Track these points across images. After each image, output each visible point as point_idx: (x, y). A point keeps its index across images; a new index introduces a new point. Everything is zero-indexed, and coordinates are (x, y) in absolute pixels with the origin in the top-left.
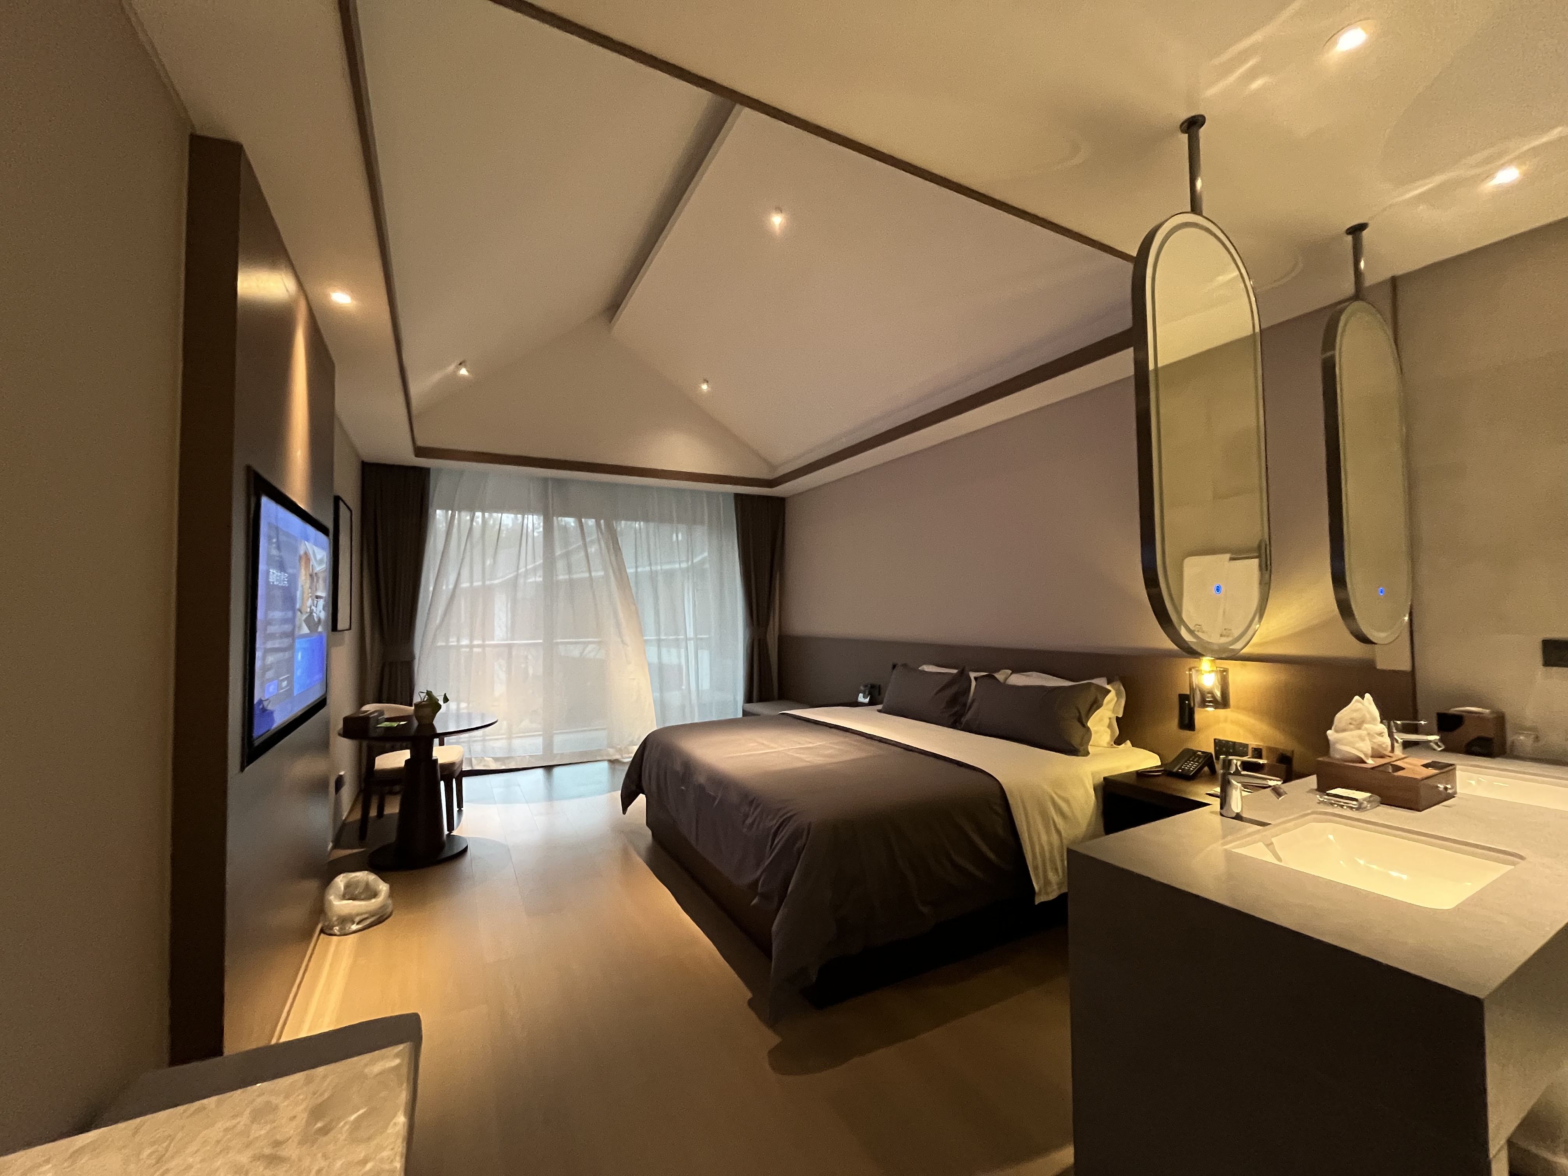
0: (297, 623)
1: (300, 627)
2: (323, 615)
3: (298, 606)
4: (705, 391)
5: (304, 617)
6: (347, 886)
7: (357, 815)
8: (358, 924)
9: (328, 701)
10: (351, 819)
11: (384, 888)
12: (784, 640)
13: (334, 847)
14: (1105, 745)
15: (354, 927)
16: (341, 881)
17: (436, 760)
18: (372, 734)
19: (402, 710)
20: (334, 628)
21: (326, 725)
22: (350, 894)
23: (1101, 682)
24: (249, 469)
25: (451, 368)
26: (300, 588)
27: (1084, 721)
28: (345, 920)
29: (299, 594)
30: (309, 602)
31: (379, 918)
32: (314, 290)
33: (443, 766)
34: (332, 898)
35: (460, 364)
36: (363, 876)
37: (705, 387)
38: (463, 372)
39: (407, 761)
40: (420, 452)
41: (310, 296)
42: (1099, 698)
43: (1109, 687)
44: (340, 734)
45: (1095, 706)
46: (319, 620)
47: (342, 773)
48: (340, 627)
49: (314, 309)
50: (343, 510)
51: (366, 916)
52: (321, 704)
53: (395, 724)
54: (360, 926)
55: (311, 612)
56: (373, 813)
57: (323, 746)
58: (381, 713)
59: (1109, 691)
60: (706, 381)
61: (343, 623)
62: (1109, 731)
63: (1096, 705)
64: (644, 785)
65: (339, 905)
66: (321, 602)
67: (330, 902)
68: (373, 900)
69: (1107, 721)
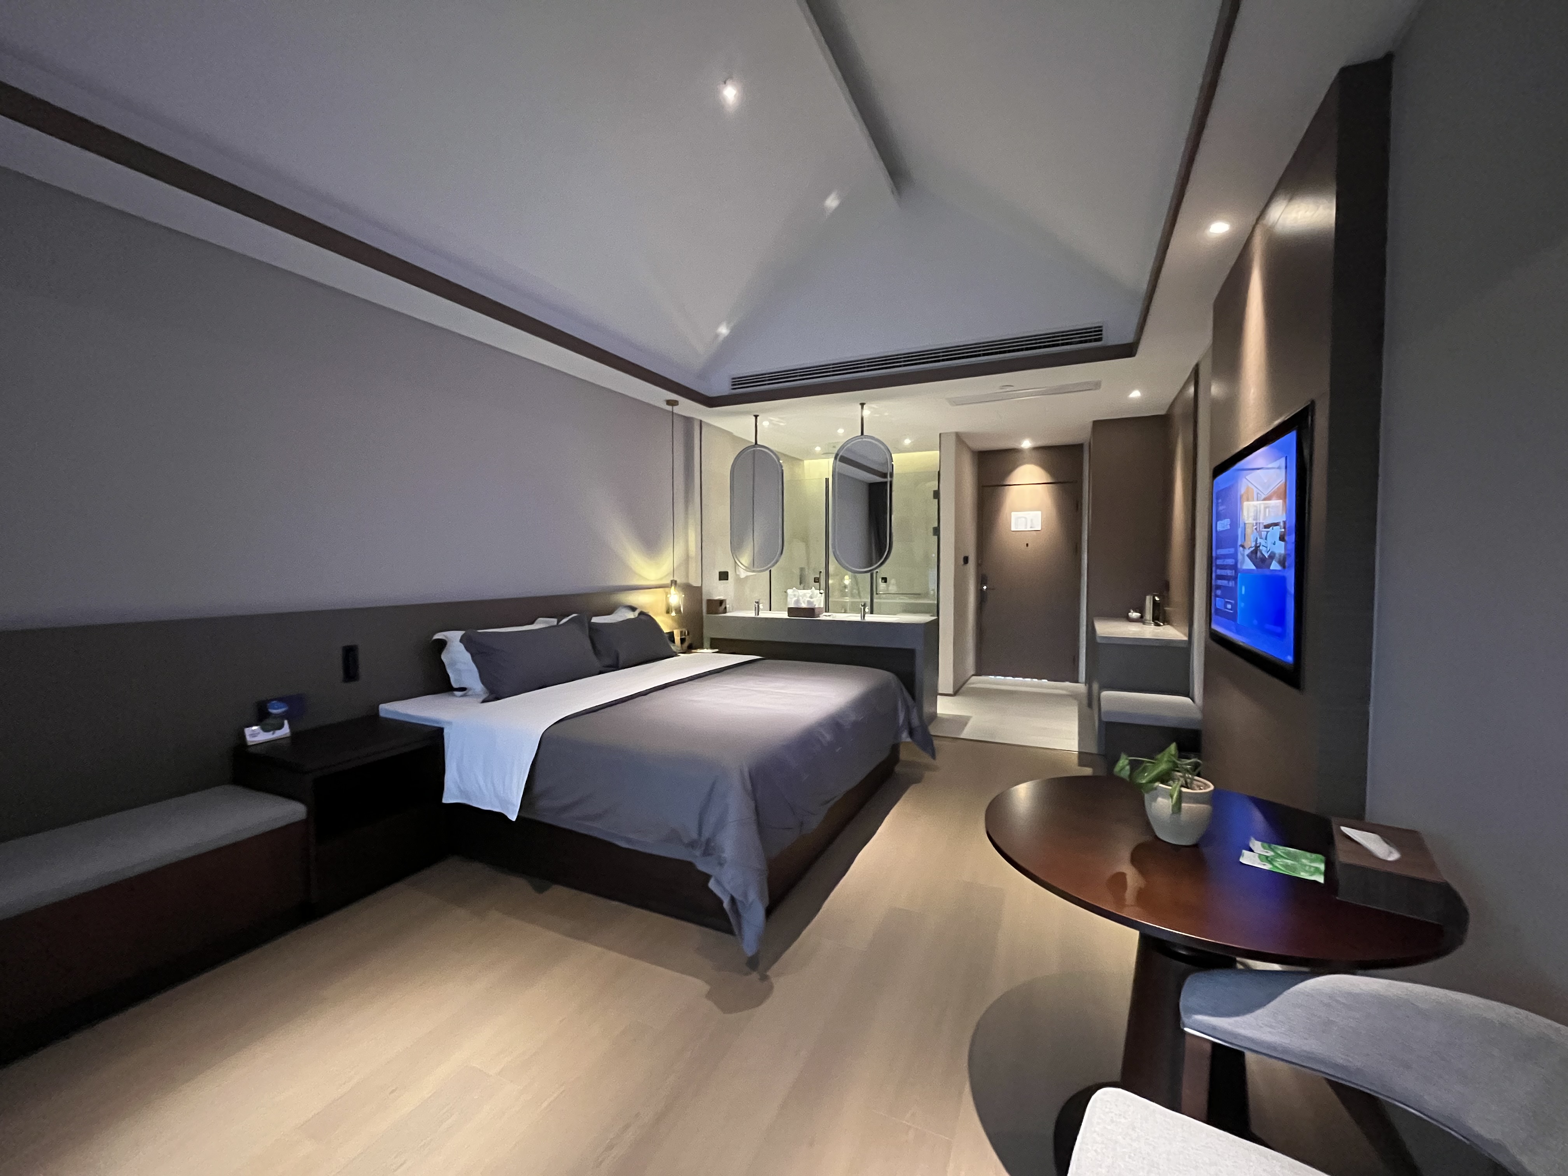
0: (1240, 557)
1: (1243, 562)
3: (1240, 542)
5: (1247, 552)
29: (1240, 530)
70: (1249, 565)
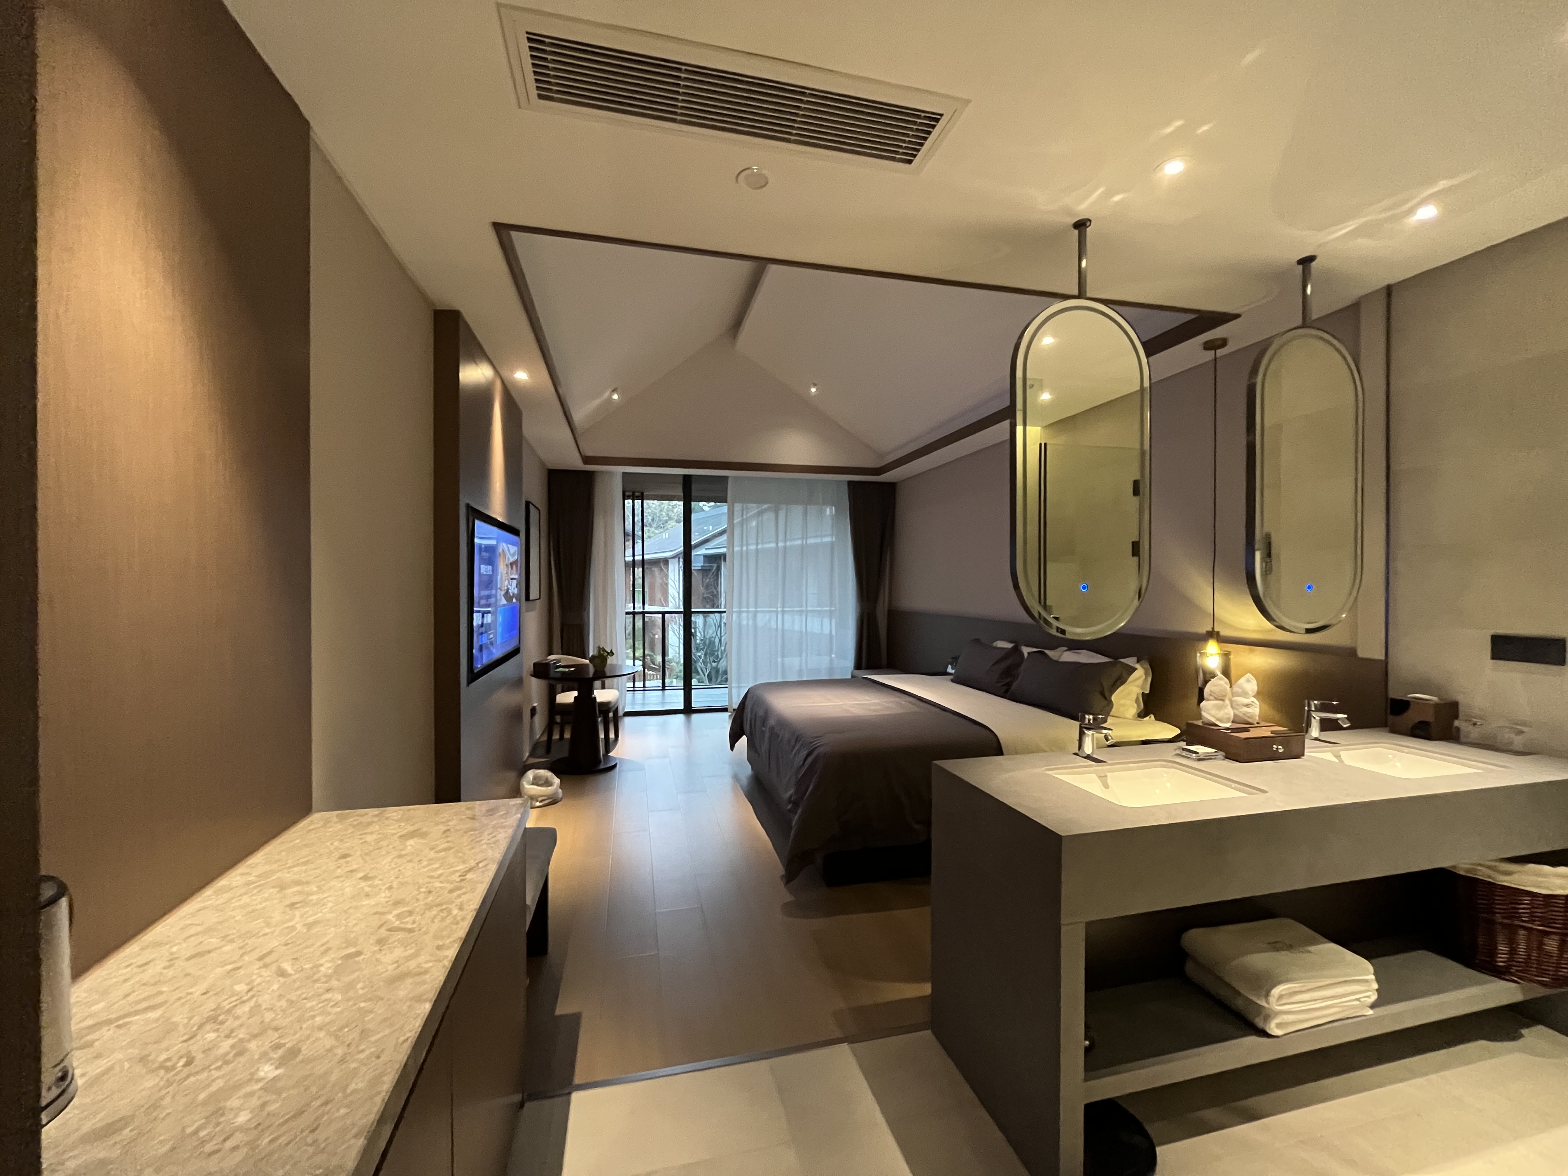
0: (499, 597)
1: (501, 599)
2: (516, 591)
3: (499, 587)
4: (813, 394)
5: (503, 593)
6: (534, 778)
7: (545, 738)
8: (540, 802)
9: (521, 649)
10: (542, 740)
11: (557, 781)
12: (894, 615)
13: (531, 756)
14: (1131, 717)
15: (538, 804)
16: (530, 774)
17: (595, 698)
18: (552, 675)
19: (574, 660)
20: (527, 598)
21: (520, 666)
22: (536, 782)
23: (1131, 661)
24: (468, 506)
25: (607, 394)
26: (500, 574)
27: (1107, 694)
28: (532, 798)
29: (499, 578)
30: (506, 583)
31: (553, 801)
32: (505, 373)
33: (602, 704)
34: (524, 783)
35: (613, 391)
36: (544, 773)
37: (813, 390)
38: (615, 397)
39: (575, 697)
40: (587, 460)
41: (503, 376)
42: (1124, 674)
43: (1138, 666)
44: (532, 675)
45: (1119, 683)
46: (513, 594)
47: (535, 705)
48: (531, 598)
49: (505, 382)
50: (533, 512)
51: (545, 798)
52: (516, 652)
53: (567, 670)
54: (541, 804)
55: (508, 589)
56: (556, 736)
57: (518, 683)
58: (559, 661)
59: (1135, 669)
60: (815, 385)
61: (534, 594)
62: (1136, 705)
63: (1120, 680)
64: (747, 727)
65: (528, 787)
66: (515, 582)
67: (523, 785)
68: (549, 788)
69: (1135, 697)
70: (504, 602)
